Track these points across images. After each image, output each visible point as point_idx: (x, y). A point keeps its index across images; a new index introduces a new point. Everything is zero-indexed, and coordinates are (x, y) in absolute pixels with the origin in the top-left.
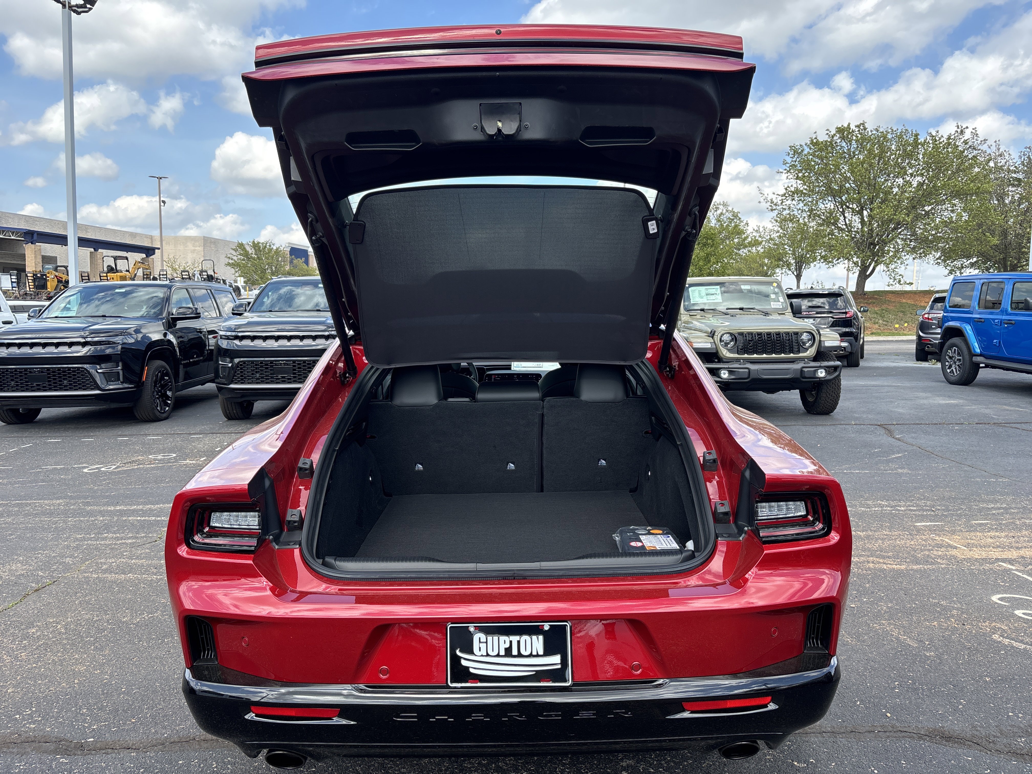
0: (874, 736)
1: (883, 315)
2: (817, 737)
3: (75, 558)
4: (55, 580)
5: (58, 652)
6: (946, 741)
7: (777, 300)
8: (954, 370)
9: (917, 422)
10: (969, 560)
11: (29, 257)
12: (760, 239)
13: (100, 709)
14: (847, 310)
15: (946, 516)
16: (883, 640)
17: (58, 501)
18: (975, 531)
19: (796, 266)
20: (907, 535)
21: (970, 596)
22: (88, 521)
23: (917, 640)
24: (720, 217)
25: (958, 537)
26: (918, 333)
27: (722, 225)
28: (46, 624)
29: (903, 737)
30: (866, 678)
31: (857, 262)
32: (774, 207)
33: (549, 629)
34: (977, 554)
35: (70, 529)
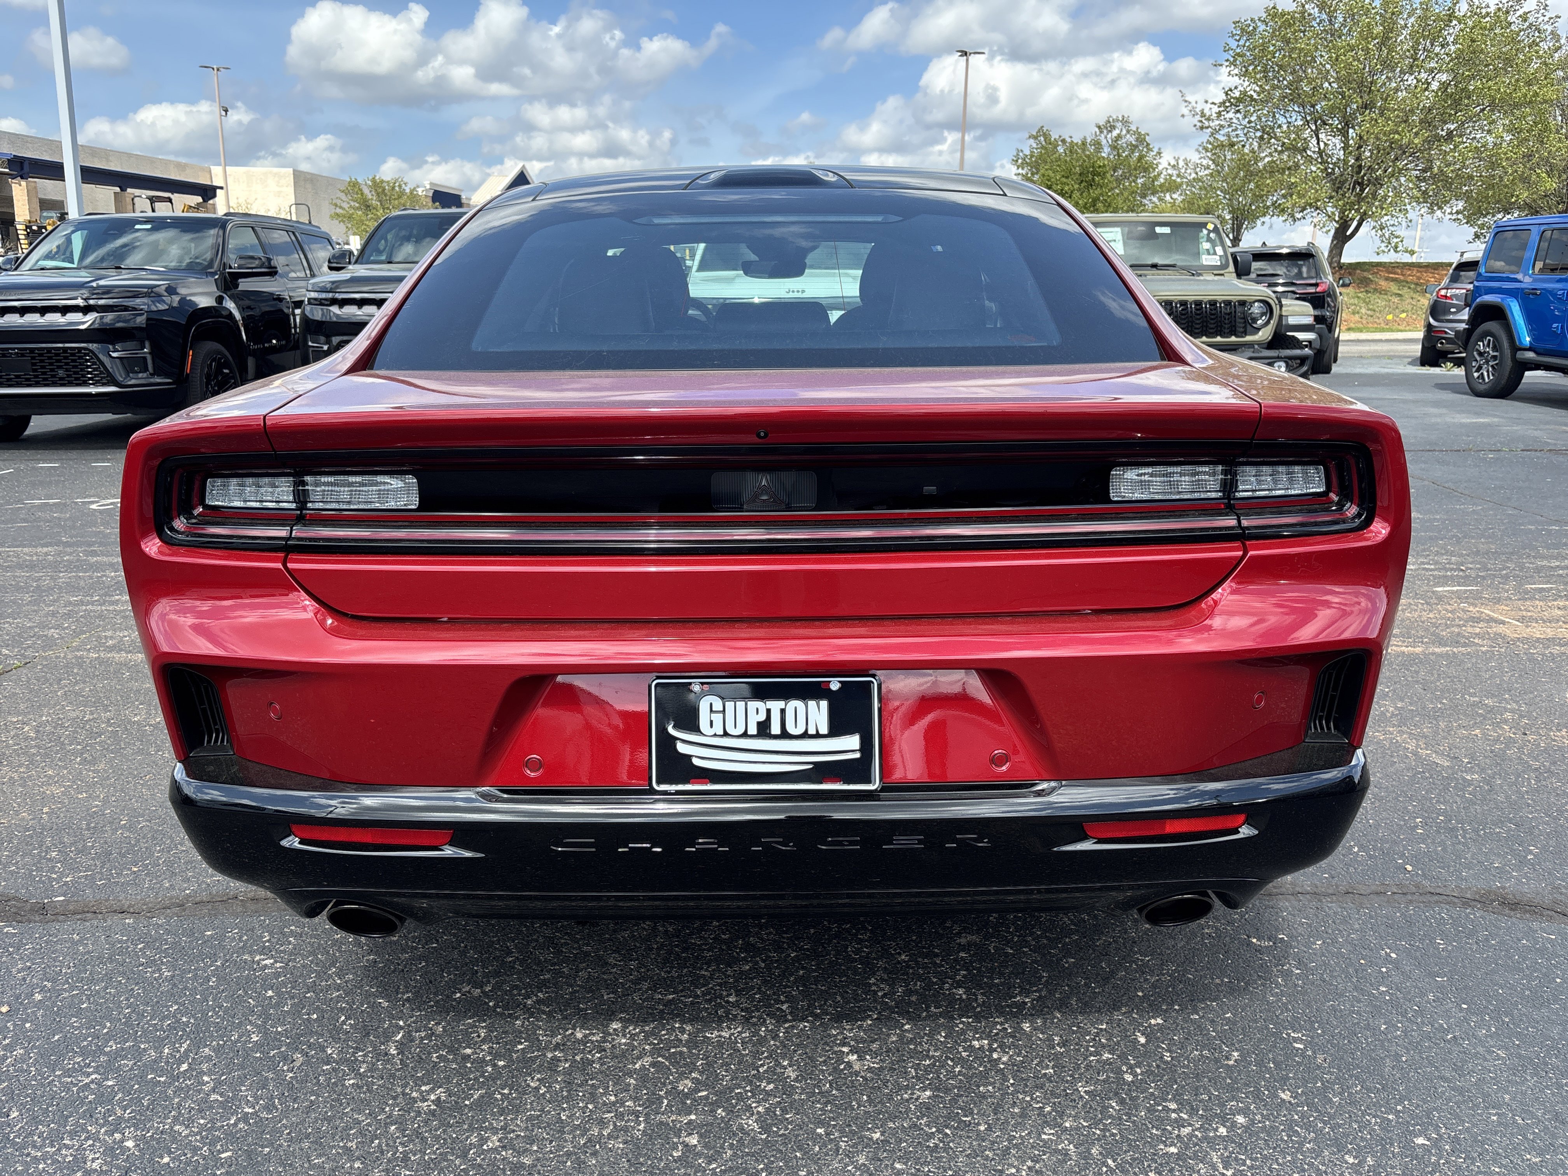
0: (1386, 900)
1: (1367, 300)
2: (1289, 901)
3: (64, 629)
4: (28, 661)
5: (20, 766)
6: (1511, 909)
7: (1212, 251)
8: (1485, 374)
9: (1428, 448)
10: (1525, 640)
11: (19, 201)
12: (1179, 180)
13: (79, 852)
14: (1319, 281)
15: (1483, 578)
16: (1392, 756)
17: (45, 550)
18: (1533, 598)
19: (1233, 224)
20: (1422, 604)
21: (1532, 692)
22: (91, 577)
23: (1448, 756)
24: (1116, 141)
25: (1506, 608)
26: (1427, 319)
27: (1119, 155)
28: (5, 724)
29: (1437, 902)
30: (1367, 812)
31: (1333, 213)
32: (1207, 124)
33: (840, 689)
34: (1537, 631)
35: (60, 588)
